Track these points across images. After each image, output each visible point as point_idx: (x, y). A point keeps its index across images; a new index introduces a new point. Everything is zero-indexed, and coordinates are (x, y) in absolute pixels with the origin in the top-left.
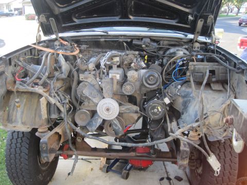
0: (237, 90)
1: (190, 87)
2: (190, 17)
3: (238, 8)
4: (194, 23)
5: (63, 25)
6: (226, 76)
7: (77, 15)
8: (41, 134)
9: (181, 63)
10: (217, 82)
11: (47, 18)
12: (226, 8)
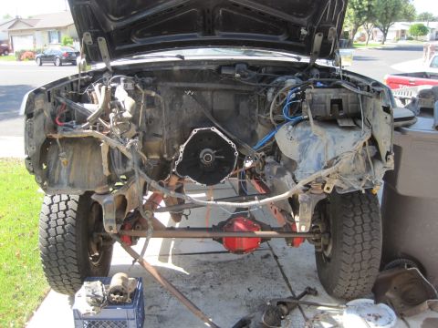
0: (373, 123)
1: (309, 125)
2: (303, 31)
3: (383, 32)
4: (310, 39)
5: (117, 48)
6: (358, 107)
7: (138, 32)
8: (99, 197)
9: (294, 96)
10: (346, 117)
11: (95, 38)
12: (364, 32)
